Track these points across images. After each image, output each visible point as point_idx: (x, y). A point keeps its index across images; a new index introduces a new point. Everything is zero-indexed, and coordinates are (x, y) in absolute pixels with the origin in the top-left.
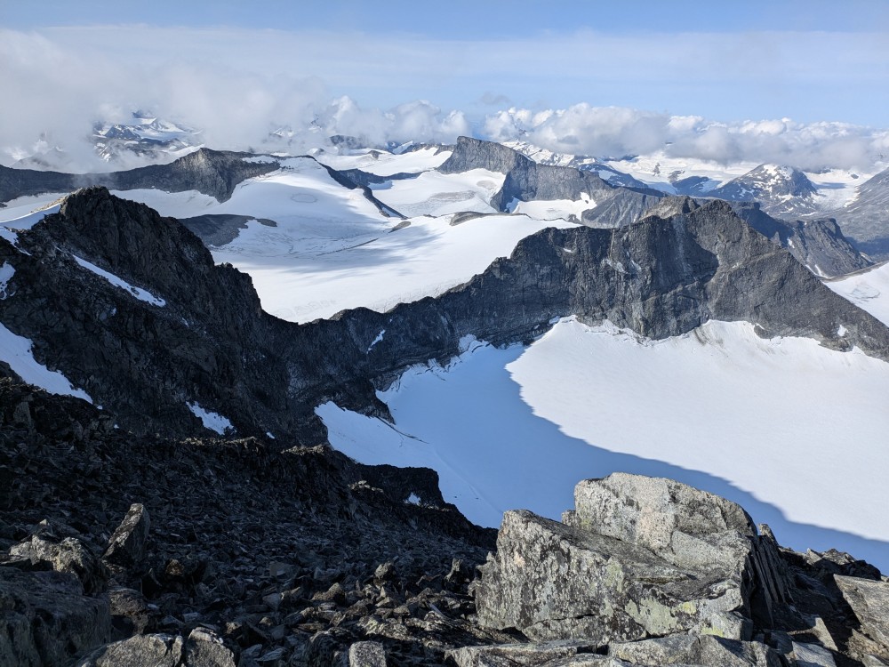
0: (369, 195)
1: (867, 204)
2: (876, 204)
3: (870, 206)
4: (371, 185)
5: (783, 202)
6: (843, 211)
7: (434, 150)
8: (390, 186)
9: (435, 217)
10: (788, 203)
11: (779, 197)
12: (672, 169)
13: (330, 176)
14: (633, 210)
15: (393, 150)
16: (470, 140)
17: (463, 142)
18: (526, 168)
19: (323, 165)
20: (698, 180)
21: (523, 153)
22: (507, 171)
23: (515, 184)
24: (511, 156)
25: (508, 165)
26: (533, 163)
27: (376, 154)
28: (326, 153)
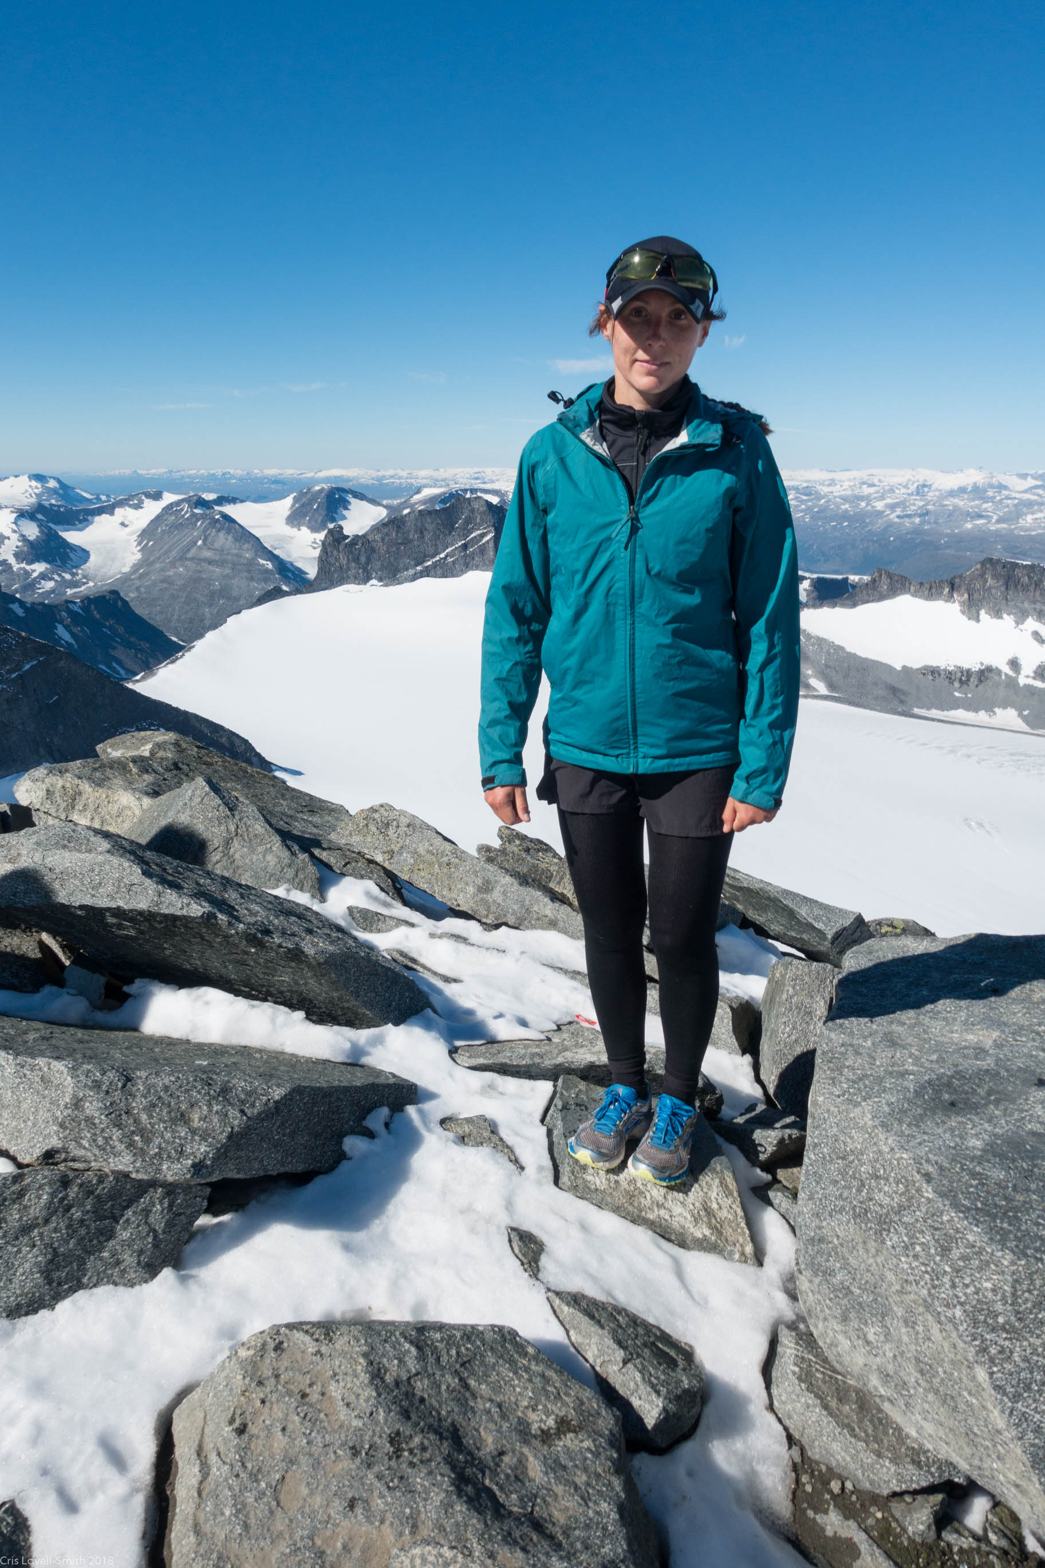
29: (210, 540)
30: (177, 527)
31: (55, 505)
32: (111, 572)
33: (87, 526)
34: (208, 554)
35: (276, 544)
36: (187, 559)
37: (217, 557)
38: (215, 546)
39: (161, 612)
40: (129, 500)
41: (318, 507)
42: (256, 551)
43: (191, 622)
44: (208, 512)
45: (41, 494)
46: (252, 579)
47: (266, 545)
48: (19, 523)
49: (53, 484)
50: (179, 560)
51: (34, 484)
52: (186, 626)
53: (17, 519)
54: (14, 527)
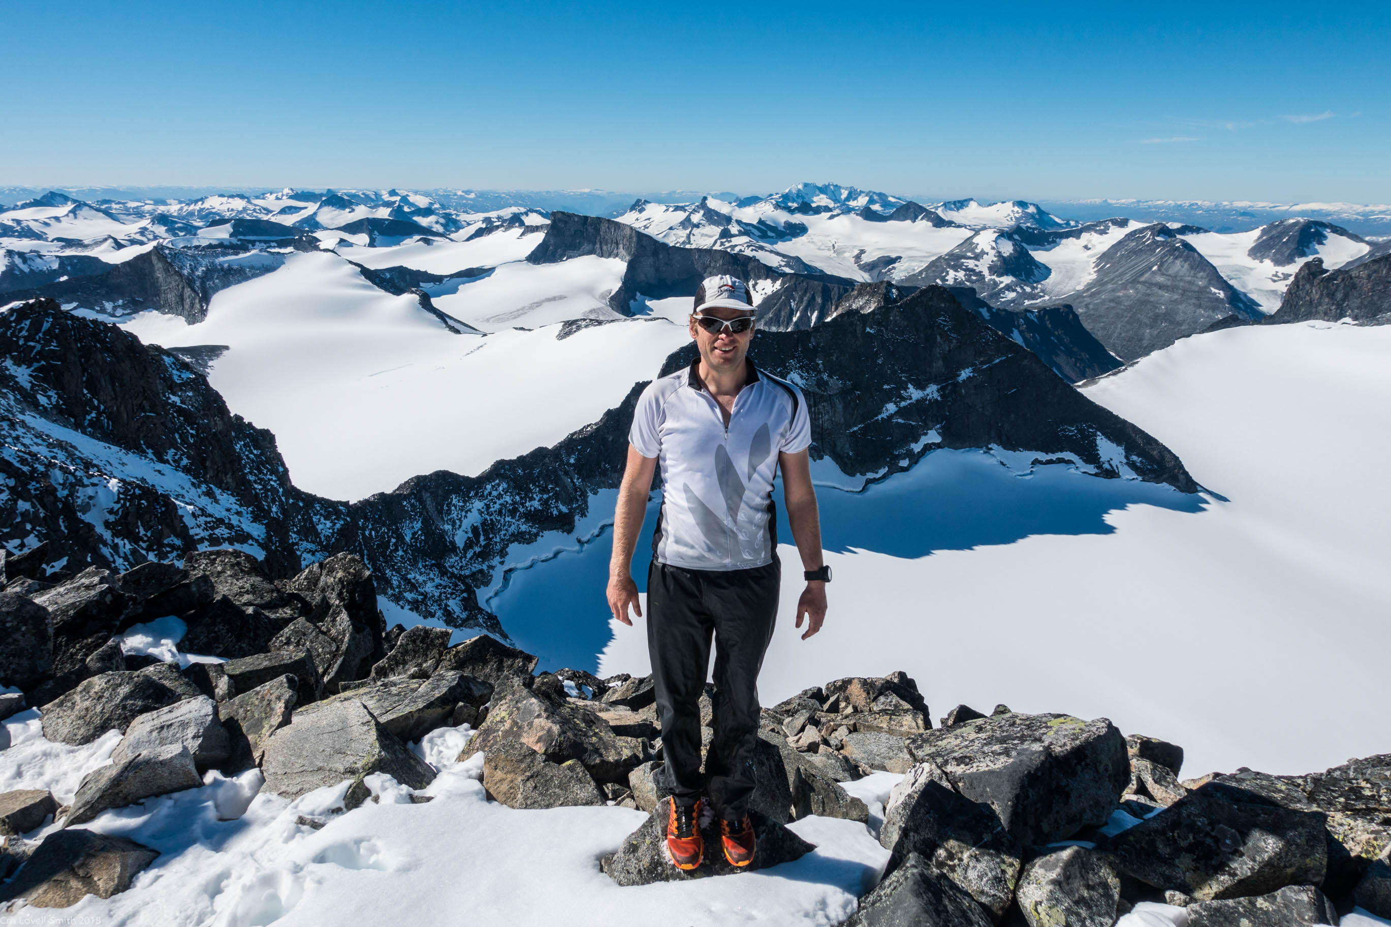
0: (426, 302)
1: (1107, 283)
2: (1116, 283)
3: (1110, 286)
4: (426, 286)
5: (1002, 286)
6: (1078, 295)
7: (517, 231)
8: (454, 290)
9: (529, 330)
10: (1008, 288)
11: (997, 279)
12: (854, 247)
13: (363, 277)
14: (810, 306)
15: (453, 236)
16: (570, 216)
17: (560, 220)
18: (655, 253)
19: (351, 262)
20: (890, 261)
21: (646, 232)
22: (628, 258)
23: (641, 277)
24: (631, 237)
25: (628, 249)
26: (665, 245)
27: (427, 242)
28: (351, 245)
29: (1166, 265)
30: (1135, 252)
31: (1030, 228)
32: (1066, 289)
33: (1054, 247)
34: (1160, 279)
35: (1232, 274)
36: (1139, 282)
37: (1169, 283)
38: (1170, 272)
39: (1104, 329)
40: (1096, 225)
41: (1288, 240)
42: (1210, 280)
43: (1129, 341)
44: (1169, 240)
45: (1021, 218)
46: (1200, 306)
47: (1222, 275)
48: (999, 241)
49: (1031, 210)
50: (1131, 283)
51: (1016, 209)
52: (1125, 343)
53: (997, 238)
54: (994, 244)
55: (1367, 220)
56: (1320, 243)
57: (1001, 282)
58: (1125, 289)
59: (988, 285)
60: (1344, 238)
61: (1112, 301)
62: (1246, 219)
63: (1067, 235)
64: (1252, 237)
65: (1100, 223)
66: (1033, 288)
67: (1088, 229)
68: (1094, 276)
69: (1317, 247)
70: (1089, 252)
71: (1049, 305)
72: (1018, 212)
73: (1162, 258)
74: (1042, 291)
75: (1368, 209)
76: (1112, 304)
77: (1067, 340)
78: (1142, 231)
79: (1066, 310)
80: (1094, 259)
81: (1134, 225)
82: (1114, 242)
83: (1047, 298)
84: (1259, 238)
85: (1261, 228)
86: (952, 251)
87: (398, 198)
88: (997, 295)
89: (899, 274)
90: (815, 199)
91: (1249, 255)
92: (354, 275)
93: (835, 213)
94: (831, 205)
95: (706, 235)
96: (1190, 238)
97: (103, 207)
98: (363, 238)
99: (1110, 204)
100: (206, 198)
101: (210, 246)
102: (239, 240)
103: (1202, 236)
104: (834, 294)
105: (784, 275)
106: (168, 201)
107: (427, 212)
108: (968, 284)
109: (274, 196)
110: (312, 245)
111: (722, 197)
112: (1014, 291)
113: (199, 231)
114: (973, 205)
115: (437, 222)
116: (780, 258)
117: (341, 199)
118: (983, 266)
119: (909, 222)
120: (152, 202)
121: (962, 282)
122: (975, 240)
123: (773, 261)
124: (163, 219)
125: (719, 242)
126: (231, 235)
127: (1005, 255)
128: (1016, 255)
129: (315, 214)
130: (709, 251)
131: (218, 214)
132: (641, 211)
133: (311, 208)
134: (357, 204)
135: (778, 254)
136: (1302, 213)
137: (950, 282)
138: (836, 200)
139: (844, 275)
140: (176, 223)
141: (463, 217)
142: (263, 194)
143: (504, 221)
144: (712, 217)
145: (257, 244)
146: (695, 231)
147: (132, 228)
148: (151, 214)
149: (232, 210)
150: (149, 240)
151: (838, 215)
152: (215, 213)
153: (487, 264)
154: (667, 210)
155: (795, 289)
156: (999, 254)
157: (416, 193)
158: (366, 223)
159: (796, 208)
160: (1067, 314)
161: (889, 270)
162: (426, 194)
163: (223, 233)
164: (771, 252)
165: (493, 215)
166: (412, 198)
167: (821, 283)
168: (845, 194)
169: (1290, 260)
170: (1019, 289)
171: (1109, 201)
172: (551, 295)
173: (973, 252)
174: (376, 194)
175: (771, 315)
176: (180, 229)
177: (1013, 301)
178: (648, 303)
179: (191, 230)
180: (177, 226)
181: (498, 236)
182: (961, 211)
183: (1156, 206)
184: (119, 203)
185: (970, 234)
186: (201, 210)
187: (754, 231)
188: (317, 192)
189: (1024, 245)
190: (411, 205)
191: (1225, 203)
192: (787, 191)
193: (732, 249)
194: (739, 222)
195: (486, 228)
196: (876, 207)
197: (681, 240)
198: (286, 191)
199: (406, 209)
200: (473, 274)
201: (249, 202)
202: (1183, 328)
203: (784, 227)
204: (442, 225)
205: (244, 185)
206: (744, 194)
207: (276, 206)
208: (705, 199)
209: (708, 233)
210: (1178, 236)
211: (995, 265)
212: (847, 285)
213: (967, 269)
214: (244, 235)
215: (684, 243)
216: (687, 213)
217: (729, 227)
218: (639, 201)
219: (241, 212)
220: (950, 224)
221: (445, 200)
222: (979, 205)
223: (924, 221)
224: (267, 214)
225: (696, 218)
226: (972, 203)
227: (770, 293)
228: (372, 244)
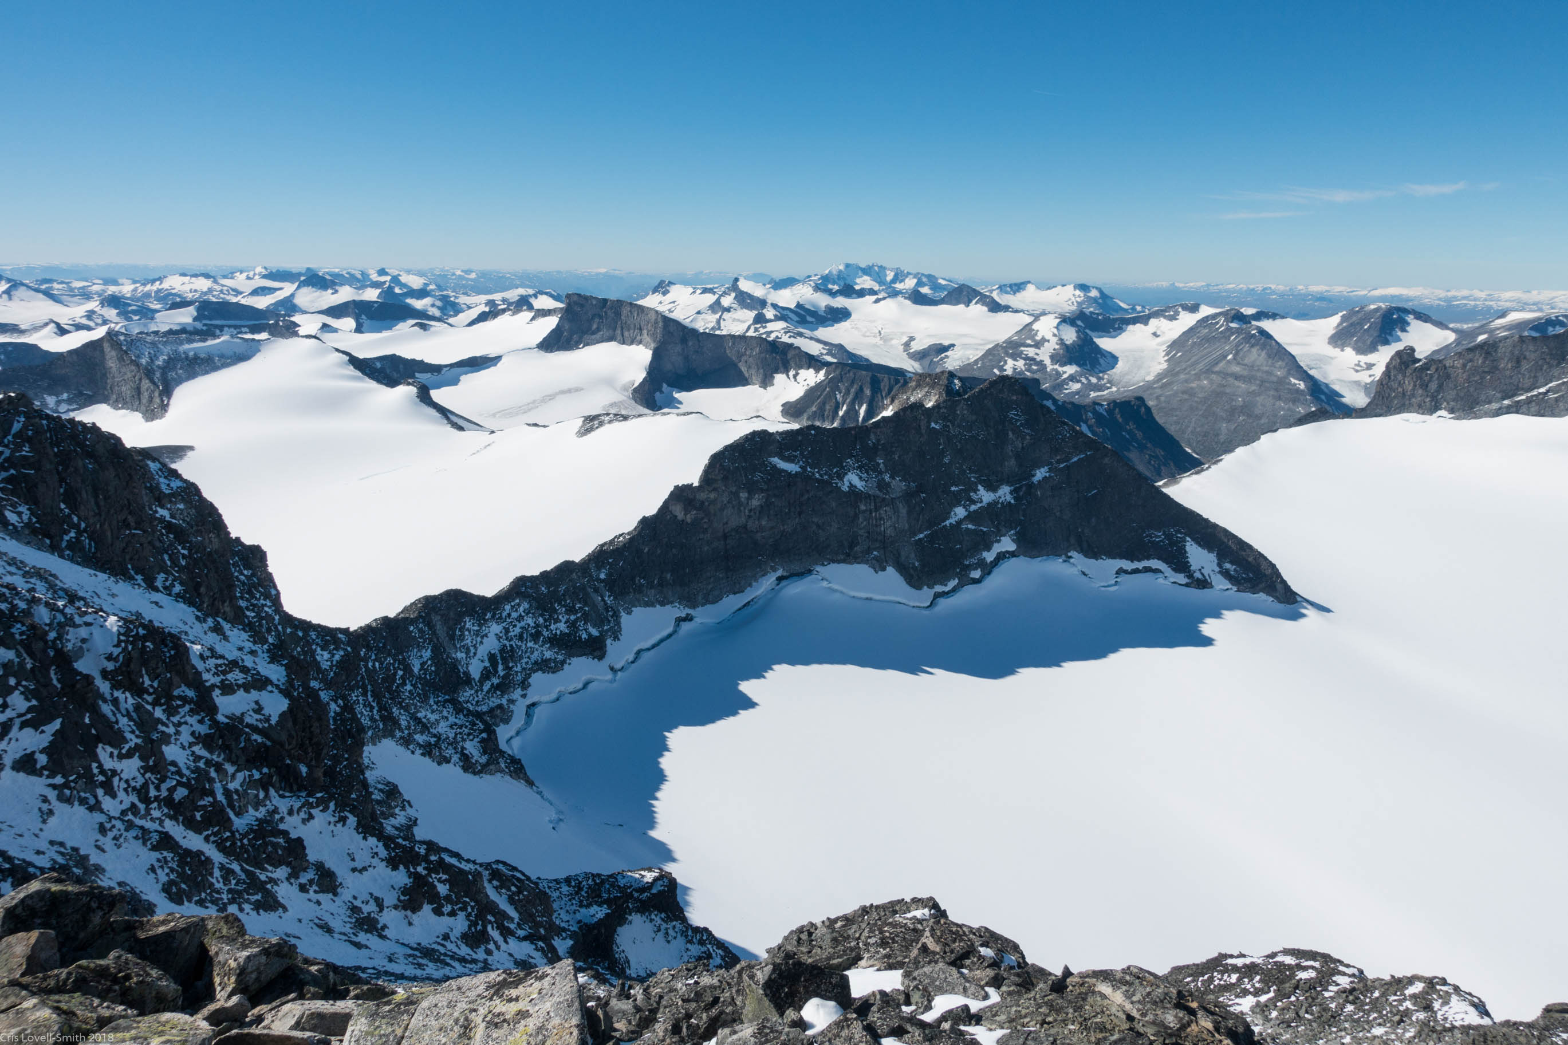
0: (424, 395)
1: (1178, 373)
2: (1189, 373)
3: (1182, 376)
4: (423, 377)
5: (1065, 376)
6: (1149, 386)
7: (527, 315)
8: (455, 382)
9: (544, 426)
10: (1072, 378)
11: (1060, 369)
12: (903, 333)
13: (352, 367)
14: (858, 398)
15: (451, 320)
16: (586, 298)
17: (576, 303)
18: (684, 340)
19: (337, 350)
20: (943, 349)
21: (672, 316)
22: (653, 345)
23: (668, 367)
24: (656, 322)
25: (653, 336)
26: (694, 331)
27: (424, 327)
28: (335, 330)
29: (1241, 353)
30: (1208, 340)
31: (1094, 313)
32: (1136, 379)
33: (1120, 334)
34: (1236, 369)
35: (1312, 364)
36: (1213, 373)
37: (1245, 373)
38: (1246, 361)
39: (1177, 423)
40: (1165, 311)
41: (1369, 327)
42: (1289, 370)
43: (1205, 436)
44: (1244, 326)
45: (1083, 303)
46: (1279, 398)
47: (1302, 364)
48: (1060, 327)
49: (1094, 293)
50: (1205, 373)
51: (1078, 292)
52: (1200, 438)
53: (1059, 324)
54: (1055, 331)
55: (1450, 306)
56: (1404, 330)
57: (1065, 372)
58: (1199, 379)
59: (1050, 376)
60: (1428, 325)
61: (1184, 392)
62: (1324, 304)
63: (1134, 321)
64: (1331, 323)
65: (1168, 308)
66: (1100, 379)
67: (1156, 314)
68: (1165, 366)
69: (1399, 333)
70: (1159, 340)
71: (1119, 398)
72: (1079, 296)
73: (1237, 346)
74: (1109, 382)
75: (1450, 294)
76: (1186, 396)
77: (1139, 435)
78: (1214, 316)
79: (1138, 403)
80: (1164, 347)
81: (1205, 311)
82: (1185, 329)
83: (1114, 389)
84: (1339, 324)
85: (1341, 314)
86: (1010, 338)
87: (388, 278)
88: (1060, 386)
89: (953, 361)
90: (858, 281)
91: (1329, 343)
92: (341, 365)
93: (881, 296)
94: (876, 288)
95: (738, 320)
96: (1267, 325)
97: (43, 287)
98: (348, 323)
99: (1179, 288)
100: (165, 277)
101: (170, 332)
102: (205, 325)
103: (1279, 322)
104: (884, 385)
105: (828, 364)
106: (120, 281)
107: (422, 293)
108: (1028, 374)
109: (245, 275)
110: (290, 330)
111: (756, 278)
112: (1078, 381)
113: (157, 315)
114: (1031, 288)
115: (433, 305)
116: (822, 346)
117: (323, 279)
118: (1044, 355)
119: (962, 306)
120: (100, 282)
121: (1021, 372)
122: (1035, 327)
123: (814, 349)
124: (114, 301)
125: (752, 328)
126: (195, 319)
127: (1068, 343)
128: (1080, 343)
129: (292, 295)
130: (743, 338)
131: (179, 296)
132: (665, 293)
133: (288, 289)
134: (342, 285)
135: (819, 341)
136: (1382, 298)
137: (1009, 372)
138: (881, 283)
139: (893, 364)
140: (130, 305)
141: (462, 300)
142: (232, 273)
143: (510, 304)
144: (745, 300)
145: (226, 329)
146: (726, 315)
147: (77, 311)
148: (100, 295)
149: (196, 291)
150: (97, 324)
151: (884, 298)
152: (176, 295)
153: (493, 354)
154: (694, 292)
155: (841, 380)
156: (1061, 342)
157: (409, 272)
158: (352, 306)
159: (838, 292)
160: (1139, 407)
161: (942, 359)
162: (420, 274)
163: (185, 317)
164: (811, 338)
165: (497, 297)
166: (404, 279)
167: (870, 374)
168: (890, 276)
169: (1372, 348)
170: (1083, 380)
171: (1177, 284)
172: (565, 388)
173: (1033, 339)
174: (363, 274)
175: (814, 409)
176: (135, 312)
177: (1077, 393)
178: (677, 395)
179: (147, 314)
180: (130, 308)
181: (505, 319)
182: (1018, 294)
183: (1227, 291)
184: (62, 283)
185: (1029, 319)
186: (159, 291)
187: (791, 315)
188: (294, 271)
189: (1087, 331)
190: (403, 285)
191: (1300, 287)
192: (827, 272)
193: (768, 336)
194: (775, 306)
195: (490, 312)
196: (925, 290)
197: (711, 325)
198: (259, 269)
199: (397, 290)
200: (476, 364)
201: (215, 282)
202: (1262, 421)
203: (825, 312)
204: (439, 308)
205: (210, 264)
206: (779, 275)
207: (248, 287)
208: (736, 280)
209: (741, 318)
210: (1253, 323)
211: (1058, 354)
212: (897, 374)
213: (1027, 358)
214: (210, 319)
215: (713, 328)
216: (717, 296)
217: (765, 311)
218: (662, 282)
219: (205, 293)
220: (1006, 308)
221: (442, 281)
222: (1038, 288)
223: (979, 306)
224: (236, 296)
225: (727, 301)
226: (1029, 286)
227: (812, 384)
228: (359, 330)
